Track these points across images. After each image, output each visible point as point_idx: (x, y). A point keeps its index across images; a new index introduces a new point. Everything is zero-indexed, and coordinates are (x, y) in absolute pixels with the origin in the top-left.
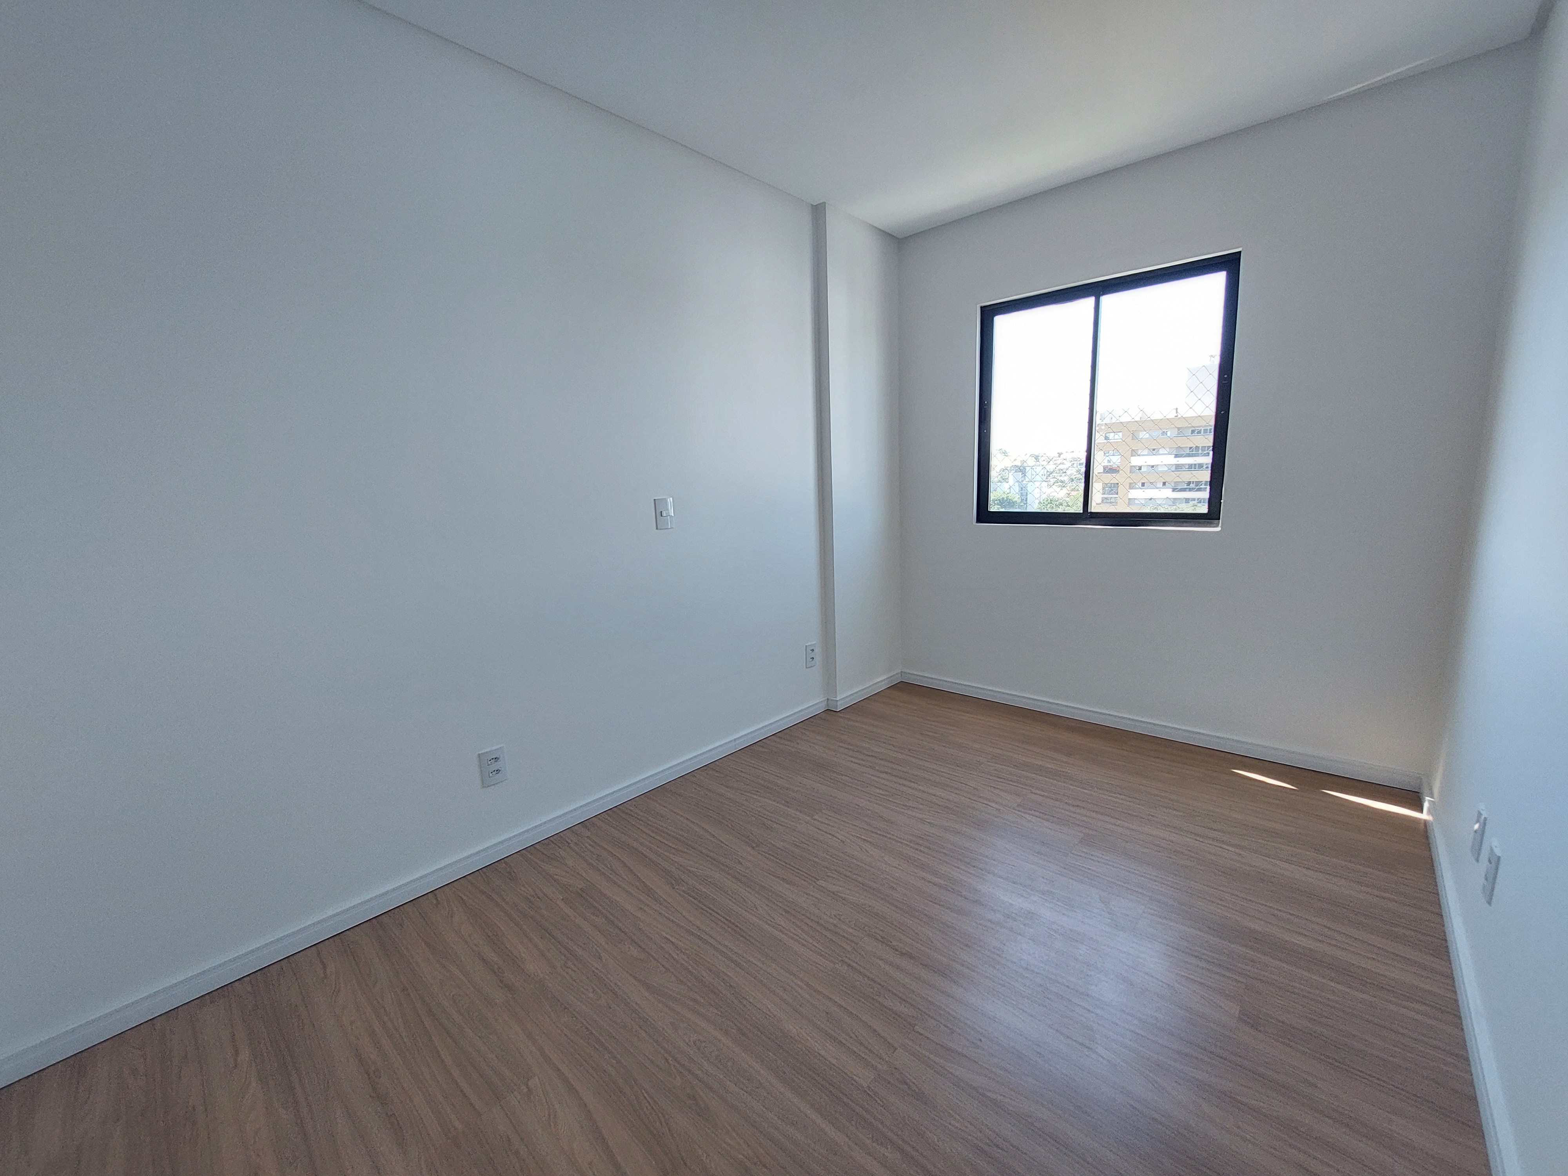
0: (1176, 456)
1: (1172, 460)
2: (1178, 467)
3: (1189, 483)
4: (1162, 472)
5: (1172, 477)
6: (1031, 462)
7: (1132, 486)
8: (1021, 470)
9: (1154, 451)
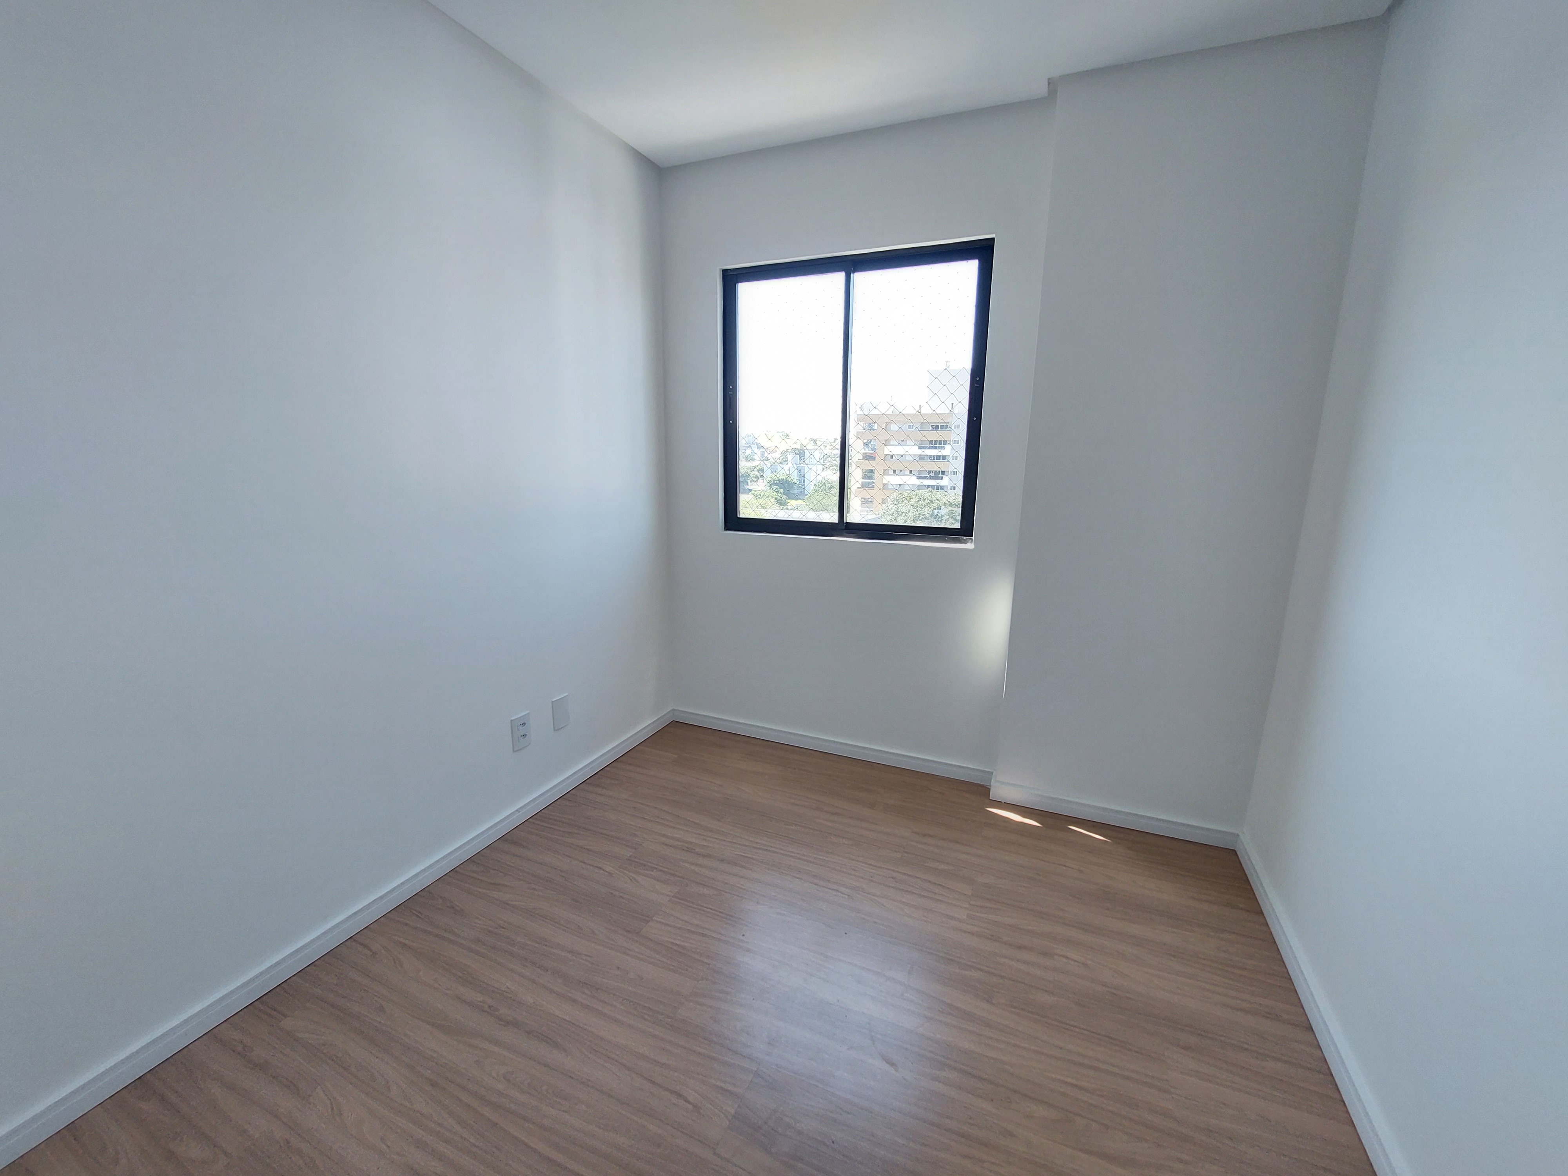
0: (920, 448)
1: (916, 451)
2: (921, 457)
3: (929, 472)
4: (909, 461)
5: (916, 467)
6: (810, 446)
7: (885, 472)
8: (800, 453)
9: (902, 443)
